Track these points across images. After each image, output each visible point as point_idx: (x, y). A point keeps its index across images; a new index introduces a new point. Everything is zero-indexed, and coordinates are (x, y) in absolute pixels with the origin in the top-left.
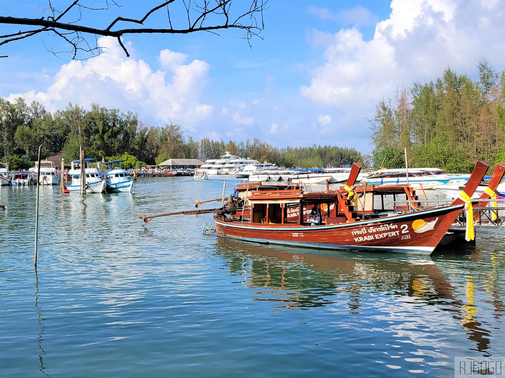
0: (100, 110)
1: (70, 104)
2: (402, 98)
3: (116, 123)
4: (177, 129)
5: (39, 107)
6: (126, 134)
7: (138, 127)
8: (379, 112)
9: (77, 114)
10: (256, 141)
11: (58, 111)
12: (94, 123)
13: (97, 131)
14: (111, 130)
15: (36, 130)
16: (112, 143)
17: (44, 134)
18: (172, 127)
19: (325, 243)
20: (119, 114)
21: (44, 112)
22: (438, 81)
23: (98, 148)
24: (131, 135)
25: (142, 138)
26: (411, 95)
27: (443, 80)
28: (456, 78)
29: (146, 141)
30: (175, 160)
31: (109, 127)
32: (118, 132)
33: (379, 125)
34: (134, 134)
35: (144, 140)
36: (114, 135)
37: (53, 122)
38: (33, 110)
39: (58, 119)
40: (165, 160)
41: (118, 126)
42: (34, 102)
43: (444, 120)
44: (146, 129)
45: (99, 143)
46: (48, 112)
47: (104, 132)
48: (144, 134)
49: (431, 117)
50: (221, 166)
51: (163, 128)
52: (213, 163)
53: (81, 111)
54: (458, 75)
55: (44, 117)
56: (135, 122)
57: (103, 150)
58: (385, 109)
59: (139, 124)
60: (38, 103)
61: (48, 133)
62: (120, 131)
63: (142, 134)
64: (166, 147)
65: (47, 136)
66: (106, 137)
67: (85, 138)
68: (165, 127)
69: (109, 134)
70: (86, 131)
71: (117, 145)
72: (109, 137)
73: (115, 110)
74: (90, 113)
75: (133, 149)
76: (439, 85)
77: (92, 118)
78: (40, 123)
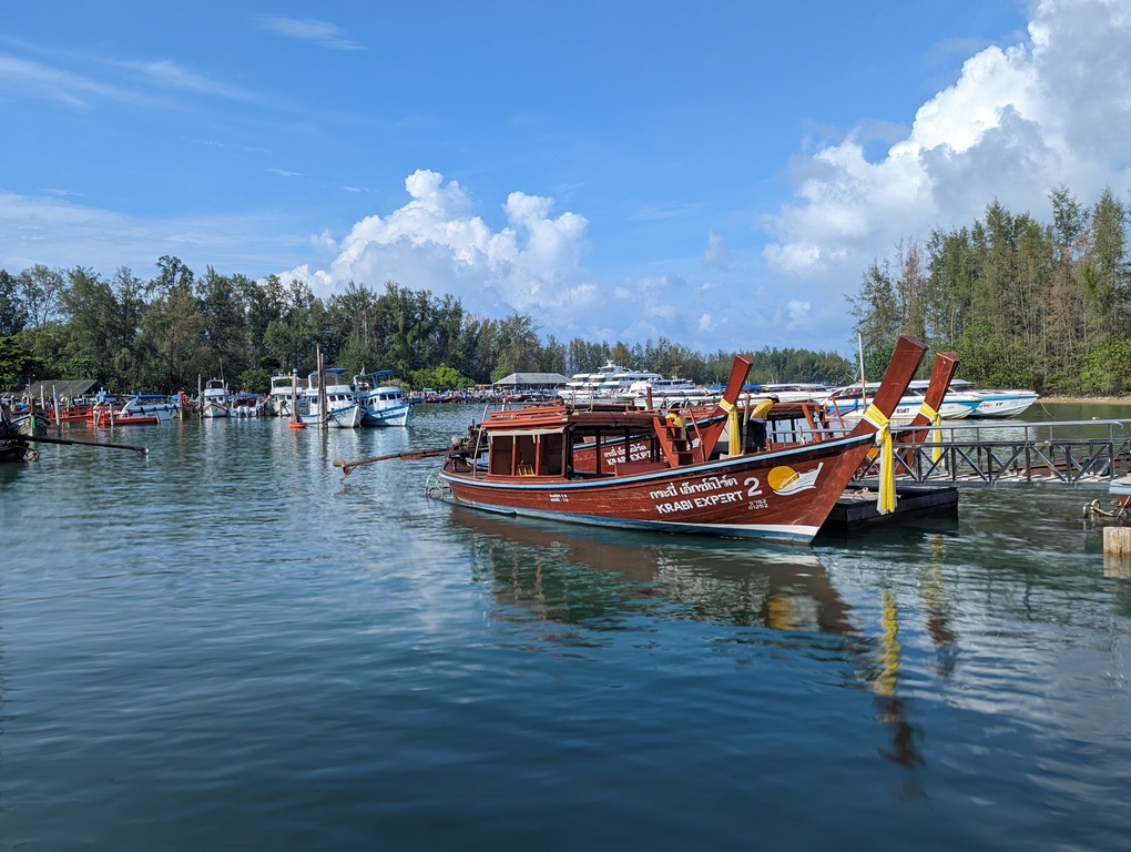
0: (399, 294)
1: (352, 284)
2: (911, 259)
3: (426, 315)
4: (526, 323)
5: (302, 290)
6: (444, 333)
7: (464, 320)
8: (869, 285)
9: (363, 301)
10: (663, 341)
11: (333, 296)
12: (391, 315)
13: (396, 328)
14: (417, 326)
15: (297, 327)
16: (420, 348)
17: (310, 335)
18: (518, 320)
19: (605, 515)
20: (431, 299)
21: (311, 297)
22: (976, 227)
23: (398, 357)
24: (451, 334)
25: (470, 339)
26: (927, 254)
27: (985, 225)
28: (1009, 220)
29: (476, 344)
30: (522, 375)
31: (416, 321)
32: (430, 330)
33: (867, 307)
34: (456, 333)
35: (472, 343)
36: (424, 334)
37: (325, 314)
38: (294, 295)
39: (333, 309)
40: (506, 375)
41: (430, 319)
42: (295, 282)
43: (986, 294)
44: (476, 324)
45: (398, 347)
46: (317, 296)
47: (407, 329)
48: (473, 332)
49: (963, 290)
50: (597, 384)
51: (502, 322)
52: (585, 380)
53: (369, 295)
54: (1014, 215)
55: (311, 306)
56: (458, 313)
57: (405, 359)
58: (878, 278)
59: (465, 315)
60: (301, 284)
61: (316, 332)
62: (432, 327)
63: (470, 332)
64: (507, 353)
65: (315, 338)
66: (409, 337)
67: (375, 340)
68: (505, 320)
69: (415, 333)
70: (377, 328)
71: (428, 349)
72: (415, 338)
73: (424, 292)
74: (383, 299)
75: (455, 358)
76: (979, 233)
77: (386, 304)
78: (305, 316)
